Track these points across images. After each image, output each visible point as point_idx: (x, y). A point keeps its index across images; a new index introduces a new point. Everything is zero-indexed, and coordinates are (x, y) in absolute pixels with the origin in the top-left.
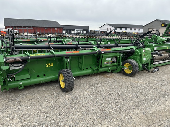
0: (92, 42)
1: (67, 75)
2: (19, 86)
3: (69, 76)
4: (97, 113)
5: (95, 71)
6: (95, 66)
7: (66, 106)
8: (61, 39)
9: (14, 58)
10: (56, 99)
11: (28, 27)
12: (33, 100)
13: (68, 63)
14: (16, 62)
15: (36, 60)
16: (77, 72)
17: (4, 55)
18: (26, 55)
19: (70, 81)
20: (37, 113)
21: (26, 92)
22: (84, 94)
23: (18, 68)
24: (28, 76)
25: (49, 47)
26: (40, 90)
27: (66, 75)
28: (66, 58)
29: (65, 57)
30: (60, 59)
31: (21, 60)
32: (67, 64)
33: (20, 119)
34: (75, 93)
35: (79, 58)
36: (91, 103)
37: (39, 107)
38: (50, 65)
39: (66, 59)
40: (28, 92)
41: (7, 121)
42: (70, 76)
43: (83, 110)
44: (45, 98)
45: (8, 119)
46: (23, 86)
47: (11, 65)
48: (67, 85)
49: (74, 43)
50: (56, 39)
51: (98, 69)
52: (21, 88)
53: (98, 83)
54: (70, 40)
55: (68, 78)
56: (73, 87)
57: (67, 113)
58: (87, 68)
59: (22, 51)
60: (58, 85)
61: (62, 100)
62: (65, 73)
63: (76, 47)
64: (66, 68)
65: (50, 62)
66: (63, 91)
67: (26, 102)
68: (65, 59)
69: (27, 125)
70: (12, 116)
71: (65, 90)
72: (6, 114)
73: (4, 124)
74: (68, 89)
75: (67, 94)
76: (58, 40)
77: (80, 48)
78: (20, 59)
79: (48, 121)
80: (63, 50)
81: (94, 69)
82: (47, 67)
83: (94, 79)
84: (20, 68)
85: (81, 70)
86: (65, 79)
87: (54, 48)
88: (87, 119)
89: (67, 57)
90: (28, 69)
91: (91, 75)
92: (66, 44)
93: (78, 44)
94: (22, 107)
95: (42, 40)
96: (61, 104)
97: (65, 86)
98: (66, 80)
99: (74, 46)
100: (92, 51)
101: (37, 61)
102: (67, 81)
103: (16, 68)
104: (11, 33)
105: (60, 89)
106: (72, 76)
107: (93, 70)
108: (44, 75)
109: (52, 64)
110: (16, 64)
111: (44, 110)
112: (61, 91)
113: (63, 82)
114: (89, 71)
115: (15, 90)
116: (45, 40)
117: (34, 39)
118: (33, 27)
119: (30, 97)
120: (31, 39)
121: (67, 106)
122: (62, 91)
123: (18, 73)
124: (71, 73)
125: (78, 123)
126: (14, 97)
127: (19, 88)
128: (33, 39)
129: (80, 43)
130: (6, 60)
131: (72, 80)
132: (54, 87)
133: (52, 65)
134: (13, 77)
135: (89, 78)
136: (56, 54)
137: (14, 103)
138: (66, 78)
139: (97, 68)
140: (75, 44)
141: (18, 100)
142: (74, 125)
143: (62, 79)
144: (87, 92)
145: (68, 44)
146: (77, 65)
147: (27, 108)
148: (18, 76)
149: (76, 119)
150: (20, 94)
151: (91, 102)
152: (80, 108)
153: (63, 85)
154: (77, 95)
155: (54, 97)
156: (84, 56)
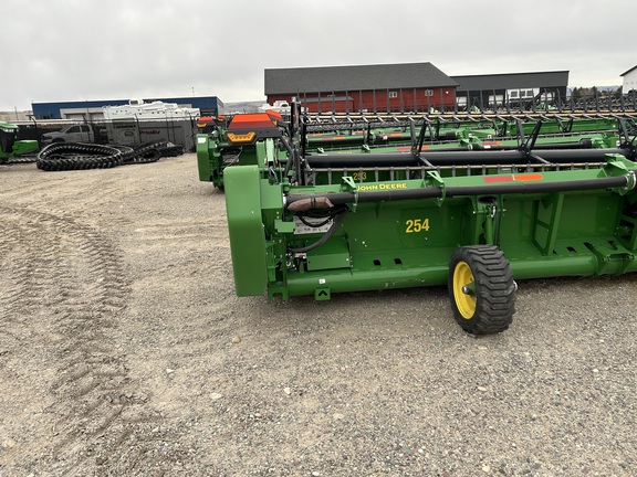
0: (595, 138)
1: (489, 267)
2: (318, 291)
3: (496, 273)
4: (623, 445)
5: (612, 265)
6: (611, 242)
7: (480, 388)
8: (452, 130)
9: (311, 197)
10: (440, 356)
11: (335, 93)
12: (359, 344)
13: (489, 223)
14: (315, 211)
15: (373, 204)
16: (524, 259)
17: (284, 186)
18: (345, 188)
19: (498, 293)
20: (375, 391)
21: (336, 313)
22: (558, 356)
23: (317, 230)
24: (346, 260)
25: (416, 161)
26: (380, 313)
27: (481, 268)
28: (483, 200)
29: (479, 197)
30: (461, 203)
31: (331, 205)
32: (484, 225)
33: (321, 398)
34: (517, 343)
35: (536, 204)
36: (593, 396)
37: (380, 373)
38: (417, 227)
39: (485, 205)
40: (342, 314)
41: (285, 398)
42: (500, 273)
43: (556, 417)
44: (398, 344)
45: (287, 390)
46: (328, 291)
47: (297, 220)
48: (485, 306)
49: (514, 143)
50: (437, 131)
51: (624, 255)
52: (323, 297)
53: (625, 319)
54: (491, 132)
55: (493, 279)
56: (510, 321)
57: (485, 416)
58: (571, 249)
59: (330, 175)
60: (443, 304)
61: (464, 361)
62: (479, 259)
63: (524, 159)
64: (483, 241)
65: (419, 214)
66: (465, 330)
67: (338, 346)
68: (481, 206)
69: (344, 423)
70: (299, 383)
71: (476, 327)
72: (282, 376)
73: (277, 404)
74: (488, 324)
75: (483, 341)
76: (443, 132)
77: (541, 162)
78: (328, 202)
79: (414, 429)
80: (469, 172)
81: (607, 253)
82: (407, 231)
83: (602, 297)
84: (324, 229)
85: (544, 252)
86: (477, 282)
87: (434, 162)
88: (579, 460)
89: (488, 196)
90: (346, 236)
91: (588, 278)
92: (476, 148)
93: (532, 147)
94: (328, 360)
95: (385, 138)
96: (460, 376)
97: (479, 309)
98: (484, 288)
99: (511, 154)
100: (601, 174)
101: (377, 209)
102: (486, 294)
103: (312, 231)
104: (300, 114)
105: (453, 320)
106: (509, 275)
107: (600, 256)
108: (398, 261)
109: (427, 221)
110: (314, 217)
111: (399, 386)
112: (456, 327)
113: (470, 293)
114: (581, 261)
115: (305, 300)
116: (393, 135)
117: (356, 135)
118: (350, 92)
119: (348, 331)
120: (347, 132)
121: (484, 389)
122: (460, 329)
123: (317, 246)
124: (504, 260)
125: (537, 467)
126: (302, 325)
127: (318, 298)
128: (353, 133)
129: (539, 141)
130: (288, 203)
131: (507, 289)
132: (429, 307)
133: (427, 228)
134: (301, 259)
135: (579, 289)
136: (446, 186)
137: (301, 343)
138: (483, 280)
139: (621, 250)
140: (518, 148)
141: (312, 335)
142: (520, 470)
143: (462, 284)
144: (570, 346)
145: (486, 147)
146: (526, 232)
147: (343, 369)
148: (316, 257)
149: (527, 447)
150: (318, 317)
151: (594, 391)
152: (541, 409)
153: (466, 307)
154: (527, 354)
155: (431, 347)
156: (561, 196)
